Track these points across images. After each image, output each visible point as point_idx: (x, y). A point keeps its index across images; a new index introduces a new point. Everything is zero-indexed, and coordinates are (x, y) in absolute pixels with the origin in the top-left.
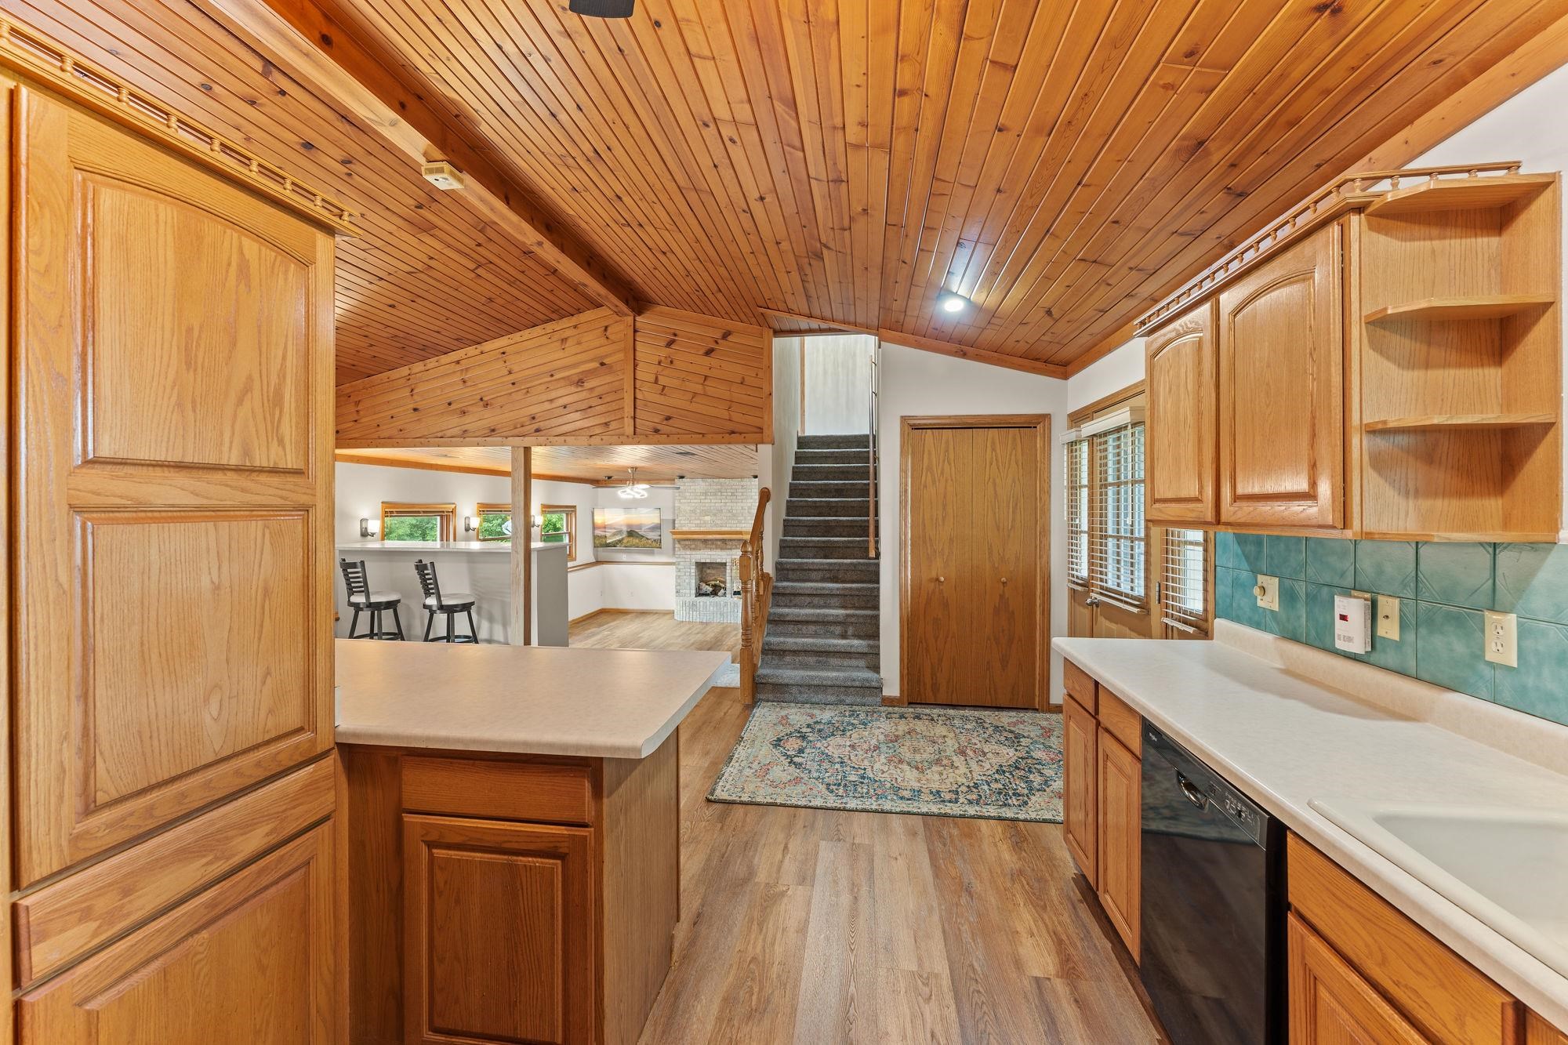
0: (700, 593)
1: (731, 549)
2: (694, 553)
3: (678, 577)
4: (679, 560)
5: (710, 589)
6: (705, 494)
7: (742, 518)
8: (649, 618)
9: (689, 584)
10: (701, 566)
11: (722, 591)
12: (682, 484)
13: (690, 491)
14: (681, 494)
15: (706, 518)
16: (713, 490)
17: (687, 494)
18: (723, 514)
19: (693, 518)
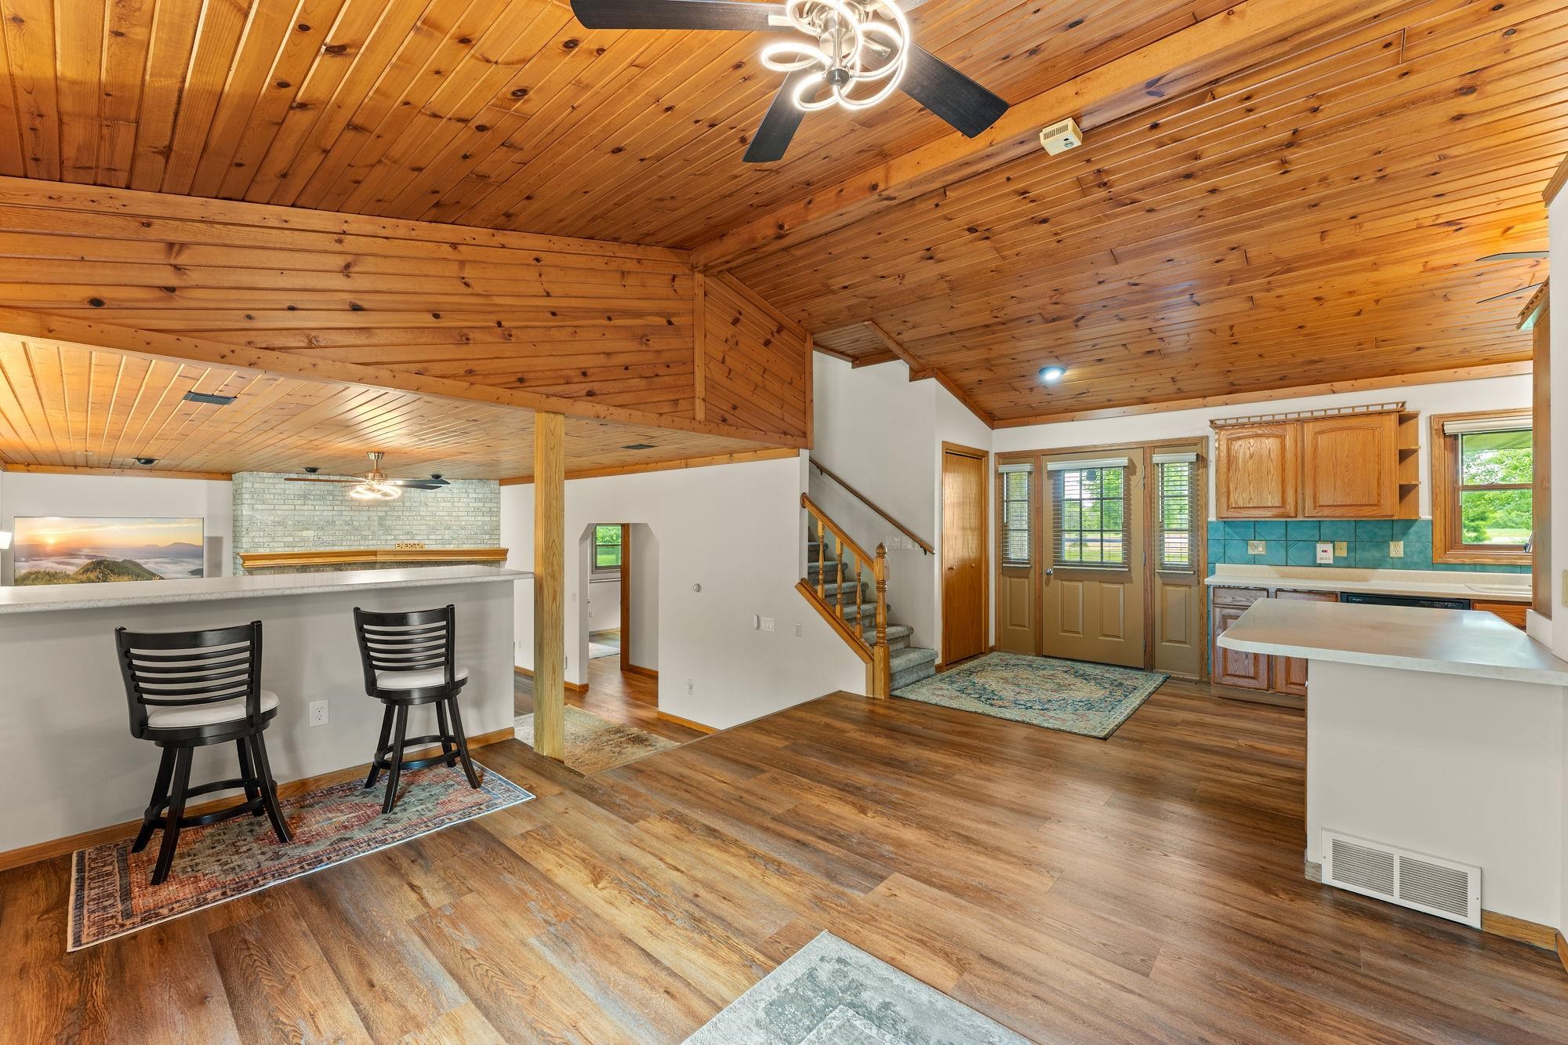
12: (258, 480)
13: (273, 491)
14: (256, 496)
15: (305, 533)
16: (318, 493)
17: (268, 496)
18: (337, 528)
19: (280, 533)
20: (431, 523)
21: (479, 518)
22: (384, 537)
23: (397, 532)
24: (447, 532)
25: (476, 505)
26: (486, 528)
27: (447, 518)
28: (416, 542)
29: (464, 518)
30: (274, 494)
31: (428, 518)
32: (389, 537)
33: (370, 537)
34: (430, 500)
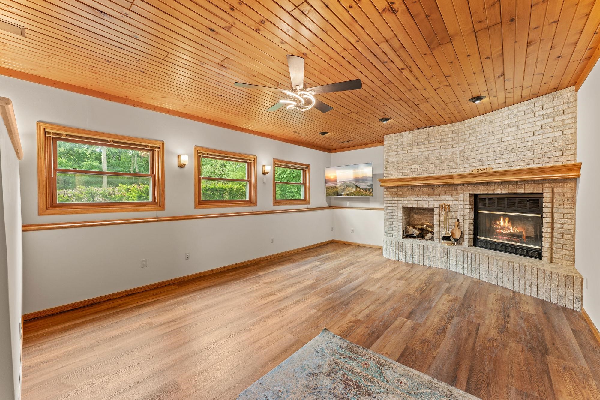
0: (406, 235)
1: (439, 195)
2: (401, 199)
3: (386, 220)
4: (388, 205)
5: (417, 232)
6: (412, 144)
7: (452, 163)
8: (361, 253)
9: (397, 226)
10: (408, 211)
11: (429, 235)
12: (390, 139)
13: (397, 144)
14: (389, 148)
15: (412, 167)
16: (420, 140)
17: (395, 147)
18: (431, 162)
19: (400, 168)
20: (499, 149)
21: (548, 135)
22: (463, 166)
23: (471, 161)
24: (512, 155)
25: (544, 122)
26: (556, 144)
27: (513, 142)
28: (485, 167)
29: (531, 139)
30: (397, 145)
31: (496, 145)
32: (467, 166)
33: (454, 167)
34: (497, 129)
